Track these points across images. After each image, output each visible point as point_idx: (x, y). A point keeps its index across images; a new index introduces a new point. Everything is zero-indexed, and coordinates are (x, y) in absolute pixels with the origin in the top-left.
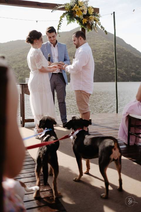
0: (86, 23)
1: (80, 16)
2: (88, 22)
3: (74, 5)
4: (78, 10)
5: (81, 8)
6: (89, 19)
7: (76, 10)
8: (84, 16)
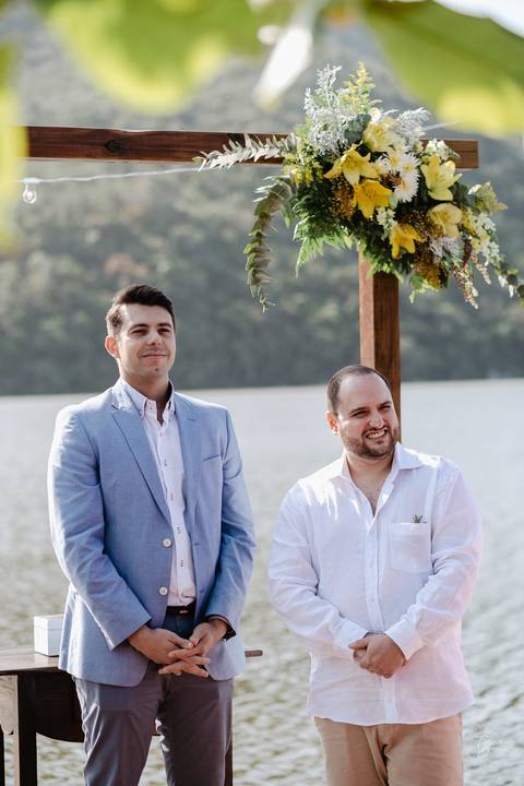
0: (412, 250)
1: (376, 213)
2: (427, 244)
3: (341, 151)
4: (362, 178)
5: (379, 162)
6: (429, 226)
7: (353, 179)
8: (404, 213)
